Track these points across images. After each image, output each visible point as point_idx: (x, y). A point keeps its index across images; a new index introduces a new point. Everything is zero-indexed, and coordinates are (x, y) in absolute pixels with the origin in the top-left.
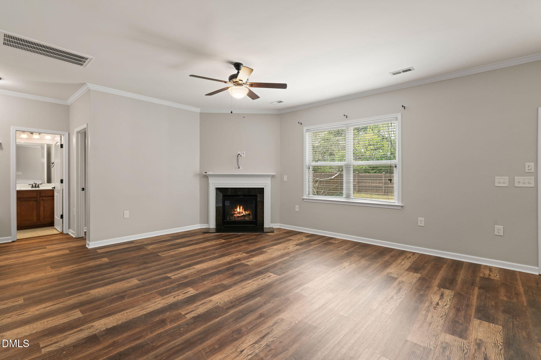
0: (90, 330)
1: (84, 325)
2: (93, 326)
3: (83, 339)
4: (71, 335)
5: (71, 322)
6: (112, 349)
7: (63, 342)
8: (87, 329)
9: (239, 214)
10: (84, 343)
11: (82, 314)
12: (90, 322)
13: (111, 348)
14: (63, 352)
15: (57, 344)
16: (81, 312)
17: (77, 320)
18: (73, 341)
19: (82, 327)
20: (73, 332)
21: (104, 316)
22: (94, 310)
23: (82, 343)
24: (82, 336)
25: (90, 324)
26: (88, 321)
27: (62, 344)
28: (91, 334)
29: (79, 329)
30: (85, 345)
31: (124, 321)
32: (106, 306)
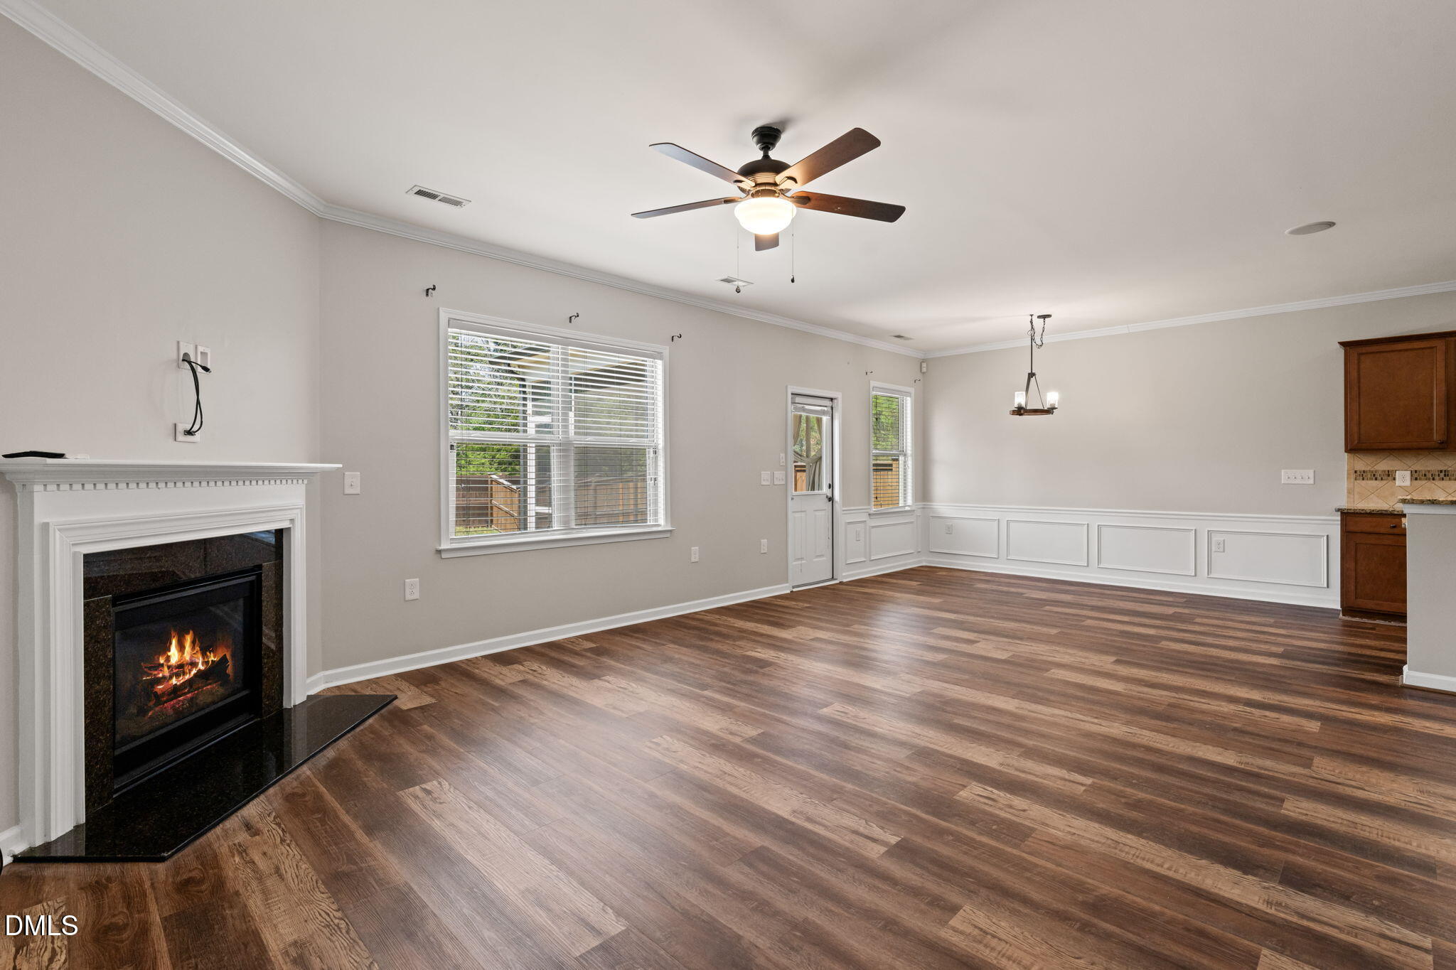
0: (1283, 898)
1: (1286, 920)
2: (1268, 902)
3: (1316, 896)
4: (1336, 923)
5: (1312, 960)
6: (1278, 841)
7: (1365, 924)
8: (1287, 907)
9: (178, 675)
10: (1319, 887)
11: (1259, 958)
12: (1263, 915)
13: (1277, 843)
14: (1380, 907)
15: (1384, 930)
16: (1257, 964)
17: (1291, 952)
18: (1342, 908)
19: (1295, 919)
20: (1326, 928)
21: (1214, 901)
22: (1216, 940)
23: (1325, 891)
24: (1312, 903)
25: (1268, 911)
26: (1265, 924)
27: (1372, 923)
28: (1291, 891)
29: (1305, 923)
30: (1322, 883)
31: (1193, 859)
32: (1171, 921)
